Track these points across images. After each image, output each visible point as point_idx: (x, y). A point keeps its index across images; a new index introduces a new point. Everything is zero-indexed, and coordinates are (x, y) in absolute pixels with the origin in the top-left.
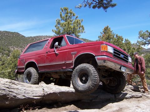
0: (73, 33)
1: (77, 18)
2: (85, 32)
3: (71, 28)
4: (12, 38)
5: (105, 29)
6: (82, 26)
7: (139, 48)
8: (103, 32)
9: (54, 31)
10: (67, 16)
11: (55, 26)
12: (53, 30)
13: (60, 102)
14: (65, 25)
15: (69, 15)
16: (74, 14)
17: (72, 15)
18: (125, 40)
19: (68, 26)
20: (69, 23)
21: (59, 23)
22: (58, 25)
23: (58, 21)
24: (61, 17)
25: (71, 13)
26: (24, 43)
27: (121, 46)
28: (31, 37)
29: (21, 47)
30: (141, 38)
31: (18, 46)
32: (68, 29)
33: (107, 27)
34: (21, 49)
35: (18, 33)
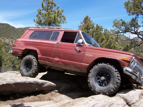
0: (54, 23)
1: (58, 8)
2: (66, 22)
3: (51, 18)
4: (2, 30)
5: (85, 18)
6: (63, 16)
7: (117, 38)
8: (84, 22)
9: (36, 21)
10: (48, 6)
11: (37, 16)
12: (34, 20)
13: (18, 93)
14: (46, 15)
15: (51, 5)
16: (55, 4)
17: (53, 5)
18: (105, 29)
19: (49, 16)
20: (49, 13)
21: (40, 13)
22: (39, 15)
23: (39, 10)
24: (43, 7)
25: (52, 3)
26: (15, 34)
27: (100, 36)
28: (21, 28)
29: (11, 38)
30: (115, 26)
31: (9, 37)
32: (49, 19)
33: (87, 17)
34: (11, 40)
35: (9, 25)
